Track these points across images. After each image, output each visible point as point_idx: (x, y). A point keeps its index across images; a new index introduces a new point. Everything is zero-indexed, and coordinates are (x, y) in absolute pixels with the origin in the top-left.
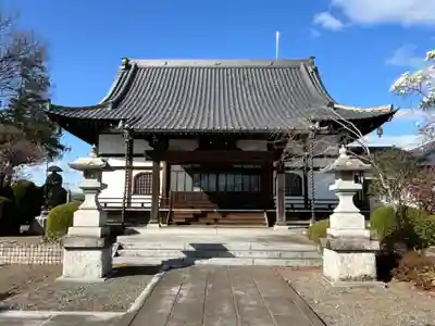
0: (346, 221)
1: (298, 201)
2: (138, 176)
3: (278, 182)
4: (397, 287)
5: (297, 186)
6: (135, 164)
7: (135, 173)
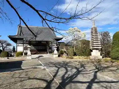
0: (56, 52)
1: (51, 50)
2: (25, 47)
3: (48, 48)
4: (60, 58)
5: (50, 48)
6: (24, 45)
7: (24, 47)
